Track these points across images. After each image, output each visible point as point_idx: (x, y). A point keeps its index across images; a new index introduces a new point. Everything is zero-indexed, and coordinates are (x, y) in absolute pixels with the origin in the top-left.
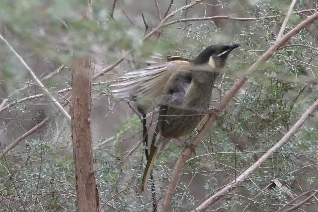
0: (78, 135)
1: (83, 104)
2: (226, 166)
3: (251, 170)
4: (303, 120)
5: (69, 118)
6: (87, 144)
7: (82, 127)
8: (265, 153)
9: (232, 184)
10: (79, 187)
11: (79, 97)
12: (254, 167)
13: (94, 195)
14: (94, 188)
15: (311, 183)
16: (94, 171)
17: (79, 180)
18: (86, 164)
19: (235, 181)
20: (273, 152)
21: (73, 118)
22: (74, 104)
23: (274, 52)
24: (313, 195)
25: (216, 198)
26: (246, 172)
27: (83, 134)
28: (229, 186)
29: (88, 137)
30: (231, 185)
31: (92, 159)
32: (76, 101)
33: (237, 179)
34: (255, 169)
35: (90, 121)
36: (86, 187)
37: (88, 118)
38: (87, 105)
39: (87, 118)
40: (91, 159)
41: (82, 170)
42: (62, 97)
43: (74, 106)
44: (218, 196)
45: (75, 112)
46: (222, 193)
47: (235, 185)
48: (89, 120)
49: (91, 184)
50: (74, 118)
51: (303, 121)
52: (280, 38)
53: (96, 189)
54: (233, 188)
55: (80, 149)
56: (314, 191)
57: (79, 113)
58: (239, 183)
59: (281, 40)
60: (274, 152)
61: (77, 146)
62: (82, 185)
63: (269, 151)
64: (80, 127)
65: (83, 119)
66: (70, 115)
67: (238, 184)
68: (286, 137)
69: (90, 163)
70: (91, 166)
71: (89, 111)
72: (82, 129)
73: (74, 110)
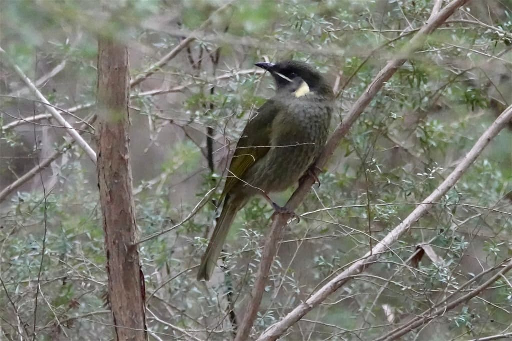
0: (108, 183)
1: (116, 132)
2: (354, 229)
3: (396, 233)
4: (478, 149)
5: (93, 155)
6: (124, 198)
7: (114, 170)
8: (419, 205)
9: (366, 258)
10: (111, 268)
12: (401, 228)
13: (136, 282)
14: (137, 270)
15: (496, 254)
16: (135, 241)
17: (111, 257)
18: (123, 232)
19: (369, 253)
20: (431, 203)
21: (99, 155)
22: (100, 132)
24: (500, 273)
25: (339, 283)
26: (388, 239)
27: (116, 181)
28: (360, 262)
29: (125, 185)
30: (363, 260)
31: (133, 222)
32: (104, 126)
33: (373, 249)
34: (401, 232)
35: (127, 160)
36: (124, 269)
37: (125, 155)
38: (123, 133)
39: (123, 155)
40: (131, 221)
41: (117, 242)
42: (81, 120)
43: (101, 136)
44: (341, 280)
45: (102, 145)
46: (350, 274)
47: (371, 260)
48: (126, 157)
49: (131, 264)
50: (102, 155)
51: (478, 151)
52: (436, 13)
53: (141, 272)
54: (367, 266)
55: (113, 206)
56: (501, 267)
57: (110, 147)
58: (376, 257)
59: (439, 16)
60: (432, 202)
61: (108, 202)
62: (117, 264)
63: (424, 202)
64: (111, 170)
65: (116, 156)
66: (95, 151)
67: (375, 259)
68: (452, 178)
69: (129, 230)
70: (131, 233)
71: (127, 143)
72: (116, 173)
73: (102, 142)
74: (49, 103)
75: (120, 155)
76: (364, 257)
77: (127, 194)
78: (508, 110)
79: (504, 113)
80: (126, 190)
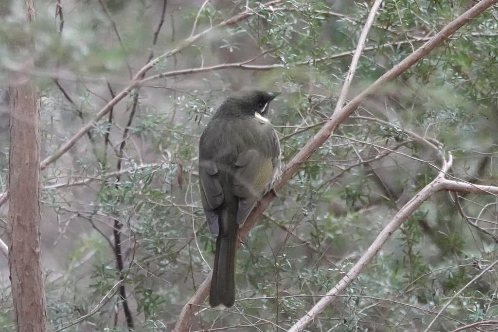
0: (20, 276)
1: (28, 225)
2: (261, 319)
3: (301, 325)
4: (380, 243)
5: (6, 248)
6: (35, 290)
7: (26, 262)
11: (20, 215)
12: (305, 320)
18: (34, 323)
20: (334, 295)
21: (11, 249)
22: (12, 225)
23: (332, 132)
26: (293, 330)
27: (27, 274)
29: (36, 278)
31: (44, 314)
32: (16, 219)
35: (39, 253)
37: (36, 248)
38: (34, 226)
39: (34, 248)
40: (42, 313)
43: (12, 229)
45: (14, 239)
48: (37, 250)
50: (13, 248)
51: (380, 244)
52: (340, 109)
55: (24, 299)
57: (21, 240)
59: (342, 112)
60: (336, 295)
61: (20, 294)
63: (328, 294)
64: (23, 263)
65: (27, 248)
66: (6, 243)
68: (354, 271)
69: (40, 321)
70: (43, 324)
71: (38, 237)
72: (27, 266)
73: (13, 235)
75: (31, 249)
77: (38, 286)
78: (409, 204)
79: (405, 208)
80: (37, 283)
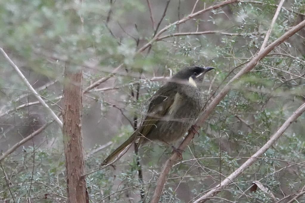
0: (69, 140)
1: (75, 110)
2: (211, 170)
3: (235, 174)
4: (284, 127)
5: (61, 123)
6: (78, 149)
7: (73, 132)
8: (249, 158)
10: (70, 190)
11: (70, 104)
12: (238, 172)
13: (84, 198)
14: (84, 191)
15: (292, 187)
16: (84, 174)
17: (70, 183)
18: (77, 169)
19: (219, 185)
20: (256, 158)
21: (64, 124)
22: (65, 110)
23: (258, 62)
24: (295, 198)
25: (201, 201)
26: (231, 177)
27: (74, 139)
28: (213, 190)
29: (78, 142)
30: (216, 189)
31: (83, 163)
32: (68, 107)
33: (221, 183)
34: (238, 174)
35: (80, 127)
36: (77, 190)
37: (79, 124)
38: (78, 111)
39: (78, 124)
40: (81, 163)
41: (73, 174)
42: (54, 104)
43: (65, 113)
44: (202, 200)
45: (66, 119)
46: (207, 197)
47: (220, 189)
48: (80, 125)
49: (81, 187)
50: (66, 124)
51: (284, 129)
52: (263, 49)
53: (87, 192)
54: (218, 192)
55: (71, 154)
56: (295, 195)
57: (71, 119)
58: (223, 187)
59: (265, 50)
60: (257, 157)
61: (69, 151)
62: (73, 188)
63: (252, 157)
64: (71, 133)
65: (74, 124)
66: (62, 121)
67: (222, 188)
68: (269, 144)
69: (80, 167)
70: (82, 169)
71: (80, 117)
72: (74, 134)
73: (66, 116)
74: (37, 94)
75: (76, 125)
76: (216, 187)
77: (80, 147)
78: (303, 106)
79: (300, 108)
80: (79, 144)
